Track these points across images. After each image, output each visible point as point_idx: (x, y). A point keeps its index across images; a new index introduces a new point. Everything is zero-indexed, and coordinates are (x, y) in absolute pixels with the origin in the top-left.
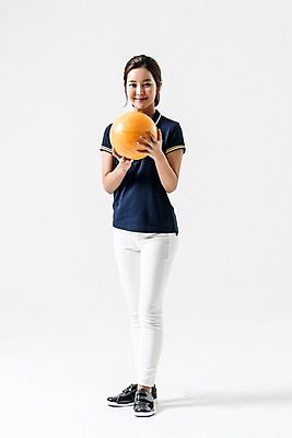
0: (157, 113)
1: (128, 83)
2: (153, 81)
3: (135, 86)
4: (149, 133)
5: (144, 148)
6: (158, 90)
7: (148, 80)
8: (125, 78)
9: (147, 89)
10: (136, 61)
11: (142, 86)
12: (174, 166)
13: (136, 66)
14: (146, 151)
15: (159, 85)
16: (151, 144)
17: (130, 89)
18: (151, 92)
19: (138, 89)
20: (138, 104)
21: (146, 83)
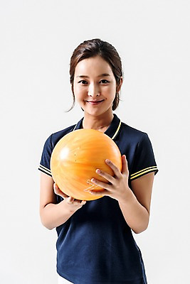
0: (116, 120)
1: (77, 79)
2: (112, 78)
3: (85, 83)
4: (109, 165)
5: (101, 186)
6: (118, 89)
7: (106, 75)
8: (72, 72)
9: (104, 89)
10: (88, 47)
11: (98, 84)
12: (142, 199)
13: (88, 54)
14: (105, 191)
15: (119, 81)
16: (113, 181)
17: (78, 87)
18: (109, 91)
19: (91, 89)
20: (90, 109)
21: (102, 80)
